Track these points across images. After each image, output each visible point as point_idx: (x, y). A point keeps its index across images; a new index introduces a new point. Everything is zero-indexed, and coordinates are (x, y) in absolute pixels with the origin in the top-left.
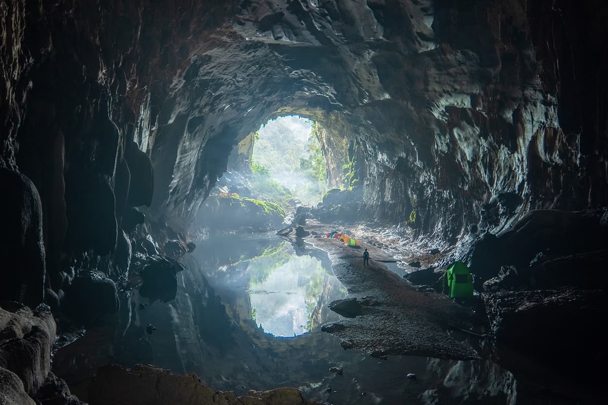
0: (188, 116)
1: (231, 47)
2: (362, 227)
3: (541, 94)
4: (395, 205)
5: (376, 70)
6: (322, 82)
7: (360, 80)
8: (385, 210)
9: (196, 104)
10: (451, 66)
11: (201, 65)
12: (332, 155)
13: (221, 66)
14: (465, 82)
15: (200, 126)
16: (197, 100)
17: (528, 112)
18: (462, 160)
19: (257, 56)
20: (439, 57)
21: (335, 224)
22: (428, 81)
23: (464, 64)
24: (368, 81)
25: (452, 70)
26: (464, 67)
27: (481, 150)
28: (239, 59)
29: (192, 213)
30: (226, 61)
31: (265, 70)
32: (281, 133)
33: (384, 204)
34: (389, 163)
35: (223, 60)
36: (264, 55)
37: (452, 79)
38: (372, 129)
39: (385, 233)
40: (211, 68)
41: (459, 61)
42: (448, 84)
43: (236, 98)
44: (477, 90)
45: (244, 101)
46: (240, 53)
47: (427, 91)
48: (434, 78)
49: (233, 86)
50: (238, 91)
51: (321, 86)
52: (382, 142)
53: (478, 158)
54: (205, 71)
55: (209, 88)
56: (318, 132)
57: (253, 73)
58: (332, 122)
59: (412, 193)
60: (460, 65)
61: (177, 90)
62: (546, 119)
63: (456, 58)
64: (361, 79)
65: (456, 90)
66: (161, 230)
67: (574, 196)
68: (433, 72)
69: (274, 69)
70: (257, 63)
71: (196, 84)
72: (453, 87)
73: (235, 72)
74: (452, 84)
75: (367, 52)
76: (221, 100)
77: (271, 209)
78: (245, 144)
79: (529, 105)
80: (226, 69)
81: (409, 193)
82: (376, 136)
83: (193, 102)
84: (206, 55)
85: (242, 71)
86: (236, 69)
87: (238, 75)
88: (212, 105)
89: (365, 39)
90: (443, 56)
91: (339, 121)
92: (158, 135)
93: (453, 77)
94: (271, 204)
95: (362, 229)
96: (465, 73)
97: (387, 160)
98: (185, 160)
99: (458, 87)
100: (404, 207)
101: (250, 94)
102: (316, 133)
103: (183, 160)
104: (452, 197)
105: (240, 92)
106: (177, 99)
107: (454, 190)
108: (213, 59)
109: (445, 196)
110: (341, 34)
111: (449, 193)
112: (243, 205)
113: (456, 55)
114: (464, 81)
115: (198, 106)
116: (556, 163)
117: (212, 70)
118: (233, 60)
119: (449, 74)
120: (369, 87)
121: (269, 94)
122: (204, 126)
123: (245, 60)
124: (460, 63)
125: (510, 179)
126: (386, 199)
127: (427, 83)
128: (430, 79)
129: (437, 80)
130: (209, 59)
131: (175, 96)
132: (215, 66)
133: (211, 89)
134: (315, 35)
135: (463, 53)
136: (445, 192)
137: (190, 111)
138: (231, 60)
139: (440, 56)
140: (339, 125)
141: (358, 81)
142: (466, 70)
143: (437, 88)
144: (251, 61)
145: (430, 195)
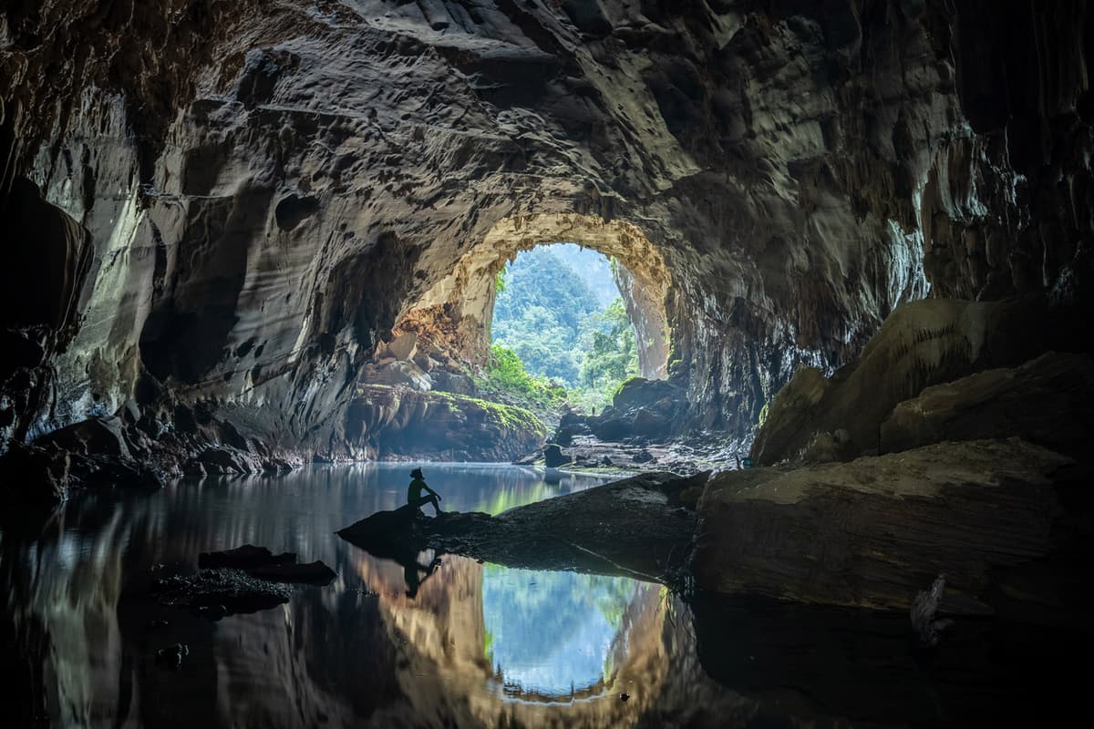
0: (272, 190)
1: (343, 40)
2: (677, 446)
3: (935, 71)
4: (738, 399)
5: (655, 104)
6: (564, 139)
7: (637, 134)
8: (720, 412)
9: (291, 167)
10: (779, 65)
11: (278, 75)
12: (646, 321)
13: (330, 84)
14: (806, 94)
15: (312, 218)
16: (293, 159)
17: (919, 123)
18: (834, 280)
19: (418, 76)
20: (758, 53)
21: (626, 443)
22: (751, 113)
23: (798, 52)
24: (651, 132)
25: (781, 75)
26: (800, 61)
27: (862, 249)
28: (374, 75)
29: (316, 407)
30: (341, 76)
31: (445, 111)
32: (575, 295)
33: (718, 399)
34: (721, 313)
35: (332, 70)
36: (436, 76)
37: (785, 94)
38: (687, 247)
39: (718, 455)
40: (307, 86)
41: (790, 49)
42: (781, 108)
43: (394, 170)
44: (827, 103)
45: (420, 181)
46: (369, 59)
47: (752, 135)
48: (758, 101)
49: (382, 141)
50: (398, 155)
51: (566, 150)
52: (708, 271)
53: (858, 267)
54: (293, 91)
55: (318, 134)
56: (620, 279)
57: (417, 115)
58: (639, 254)
59: (763, 370)
60: (793, 59)
61: (233, 128)
62: (950, 126)
63: (784, 42)
64: (639, 132)
65: (794, 116)
66: (200, 427)
67: (1015, 282)
68: (753, 89)
69: (466, 112)
70: (423, 92)
71: (283, 122)
72: (789, 112)
73: (371, 104)
74: (788, 106)
75: (624, 56)
76: (355, 169)
77: (516, 419)
78: (475, 299)
79: (919, 104)
80: (343, 94)
81: (759, 369)
82: (697, 261)
83: (282, 160)
84: (284, 53)
85: (384, 104)
86: (372, 98)
87: (380, 113)
88: (336, 176)
89: (613, 24)
90: (764, 48)
91: (649, 252)
92: (194, 220)
93: (785, 89)
94: (517, 411)
95: (676, 450)
96: (803, 74)
97: (717, 308)
98: (271, 285)
99: (796, 110)
100: (753, 400)
101: (428, 168)
102: (617, 282)
103: (264, 283)
104: (827, 362)
105: (401, 158)
106: (236, 148)
107: (828, 347)
108: (303, 65)
109: (815, 364)
110: (569, 19)
111: (821, 355)
112: (453, 409)
113: (783, 36)
114: (805, 91)
115: (296, 173)
116: (976, 216)
117: (310, 91)
118: (359, 75)
119: (778, 85)
120: (656, 147)
121: (478, 175)
122: (322, 221)
123: (387, 80)
124: (793, 53)
125: (913, 292)
126: (723, 390)
127: (749, 120)
128: (754, 107)
129: (762, 104)
130: (292, 63)
131: (230, 142)
132: (316, 83)
133: (324, 139)
134: (520, 25)
135: (794, 27)
136: (814, 355)
137: (276, 180)
138: (354, 74)
139: (760, 49)
140: (651, 260)
141: (635, 137)
142: (804, 67)
143: (767, 125)
144: (406, 85)
145: (791, 368)
